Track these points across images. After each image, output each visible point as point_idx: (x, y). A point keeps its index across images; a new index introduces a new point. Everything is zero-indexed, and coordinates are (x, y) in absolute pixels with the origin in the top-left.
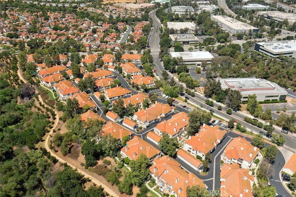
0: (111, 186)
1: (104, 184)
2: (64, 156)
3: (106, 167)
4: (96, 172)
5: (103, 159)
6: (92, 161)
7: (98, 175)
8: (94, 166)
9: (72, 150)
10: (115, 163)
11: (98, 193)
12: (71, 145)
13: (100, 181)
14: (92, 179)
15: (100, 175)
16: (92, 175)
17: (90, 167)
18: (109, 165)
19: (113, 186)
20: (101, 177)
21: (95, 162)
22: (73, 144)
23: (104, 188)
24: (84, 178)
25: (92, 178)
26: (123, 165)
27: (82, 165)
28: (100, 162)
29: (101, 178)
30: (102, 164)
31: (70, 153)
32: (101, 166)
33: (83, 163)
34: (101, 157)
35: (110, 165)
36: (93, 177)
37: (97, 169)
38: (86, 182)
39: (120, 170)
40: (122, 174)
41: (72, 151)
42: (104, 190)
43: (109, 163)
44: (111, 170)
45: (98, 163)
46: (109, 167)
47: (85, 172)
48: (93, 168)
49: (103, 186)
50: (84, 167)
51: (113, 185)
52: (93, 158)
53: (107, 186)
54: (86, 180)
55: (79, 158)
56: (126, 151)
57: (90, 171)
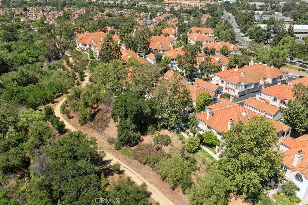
0: (170, 190)
1: (151, 183)
2: (81, 125)
3: (159, 149)
4: (137, 158)
5: (153, 133)
6: (131, 133)
7: (140, 163)
8: (133, 146)
9: (97, 116)
10: (180, 141)
11: (136, 200)
12: (97, 109)
13: (142, 176)
14: (125, 169)
15: (145, 164)
16: (128, 163)
17: (125, 147)
18: (166, 144)
19: (175, 191)
20: (147, 168)
21: (137, 137)
22: (100, 107)
23: (151, 193)
24: (108, 165)
25: (127, 167)
26: (199, 148)
27: (111, 141)
28: (148, 139)
29: (147, 171)
30: (151, 143)
31: (92, 121)
32: (148, 146)
33: (113, 138)
34: (150, 127)
35: (169, 146)
36: (128, 165)
37: (139, 152)
38: (112, 175)
39: (191, 155)
40: (198, 165)
41: (97, 118)
42: (150, 198)
43: (167, 142)
44: (171, 155)
45: (142, 141)
46: (166, 149)
47: (113, 154)
48: (132, 148)
49: (151, 188)
50: (113, 146)
51: (174, 188)
52: (133, 126)
53: (160, 189)
54: (112, 170)
55: (107, 130)
56: (208, 118)
57: (124, 154)
